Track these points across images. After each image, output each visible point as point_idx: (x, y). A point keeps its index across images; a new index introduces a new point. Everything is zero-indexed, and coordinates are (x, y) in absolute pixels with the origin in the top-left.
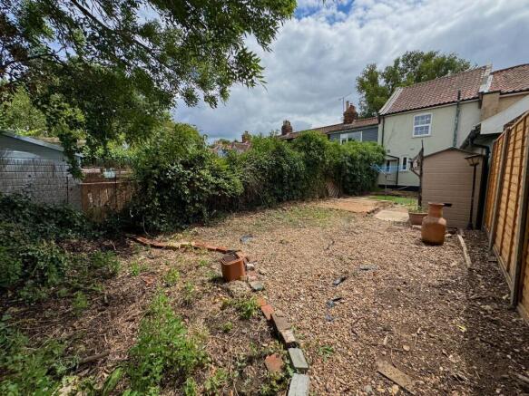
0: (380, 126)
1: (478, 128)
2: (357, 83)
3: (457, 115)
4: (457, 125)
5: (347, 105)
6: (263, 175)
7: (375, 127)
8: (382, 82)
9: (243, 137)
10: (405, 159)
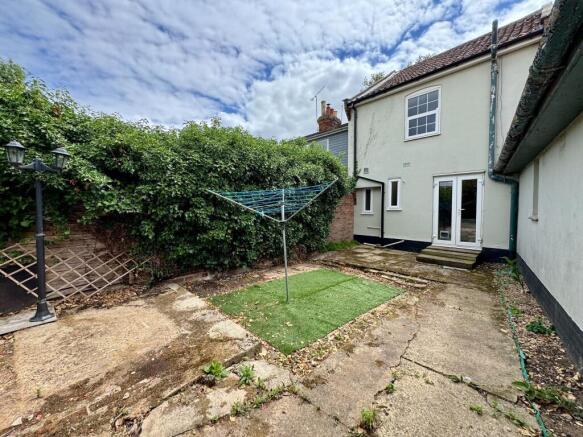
0: (350, 124)
3: (494, 82)
4: (493, 104)
5: (323, 107)
10: (395, 185)
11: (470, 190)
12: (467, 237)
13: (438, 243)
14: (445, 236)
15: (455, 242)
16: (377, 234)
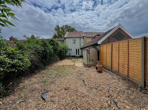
0: (65, 40)
1: (97, 43)
2: (55, 29)
3: (80, 40)
4: (80, 42)
5: (54, 34)
6: (39, 55)
7: (63, 41)
8: (61, 30)
9: (10, 38)
10: (71, 49)
11: (79, 50)
12: (79, 55)
13: (76, 56)
14: (77, 55)
15: (78, 55)
16: (69, 55)
